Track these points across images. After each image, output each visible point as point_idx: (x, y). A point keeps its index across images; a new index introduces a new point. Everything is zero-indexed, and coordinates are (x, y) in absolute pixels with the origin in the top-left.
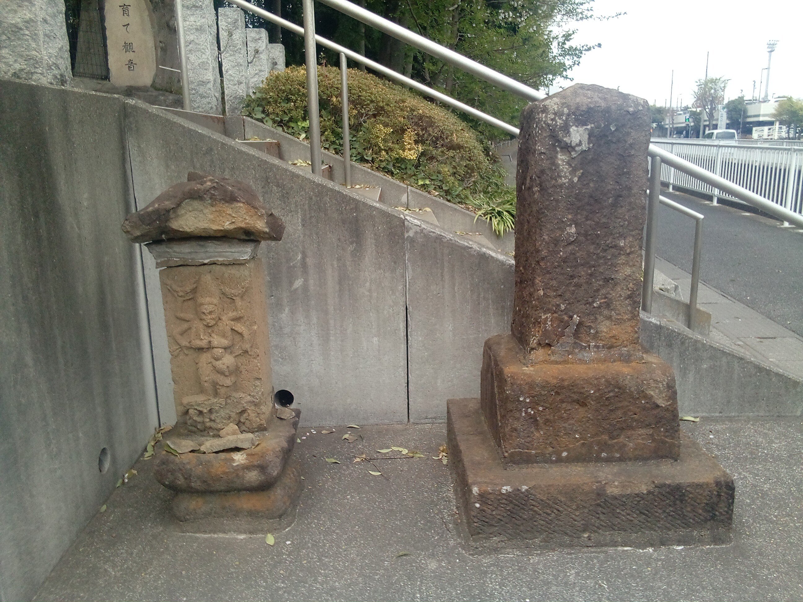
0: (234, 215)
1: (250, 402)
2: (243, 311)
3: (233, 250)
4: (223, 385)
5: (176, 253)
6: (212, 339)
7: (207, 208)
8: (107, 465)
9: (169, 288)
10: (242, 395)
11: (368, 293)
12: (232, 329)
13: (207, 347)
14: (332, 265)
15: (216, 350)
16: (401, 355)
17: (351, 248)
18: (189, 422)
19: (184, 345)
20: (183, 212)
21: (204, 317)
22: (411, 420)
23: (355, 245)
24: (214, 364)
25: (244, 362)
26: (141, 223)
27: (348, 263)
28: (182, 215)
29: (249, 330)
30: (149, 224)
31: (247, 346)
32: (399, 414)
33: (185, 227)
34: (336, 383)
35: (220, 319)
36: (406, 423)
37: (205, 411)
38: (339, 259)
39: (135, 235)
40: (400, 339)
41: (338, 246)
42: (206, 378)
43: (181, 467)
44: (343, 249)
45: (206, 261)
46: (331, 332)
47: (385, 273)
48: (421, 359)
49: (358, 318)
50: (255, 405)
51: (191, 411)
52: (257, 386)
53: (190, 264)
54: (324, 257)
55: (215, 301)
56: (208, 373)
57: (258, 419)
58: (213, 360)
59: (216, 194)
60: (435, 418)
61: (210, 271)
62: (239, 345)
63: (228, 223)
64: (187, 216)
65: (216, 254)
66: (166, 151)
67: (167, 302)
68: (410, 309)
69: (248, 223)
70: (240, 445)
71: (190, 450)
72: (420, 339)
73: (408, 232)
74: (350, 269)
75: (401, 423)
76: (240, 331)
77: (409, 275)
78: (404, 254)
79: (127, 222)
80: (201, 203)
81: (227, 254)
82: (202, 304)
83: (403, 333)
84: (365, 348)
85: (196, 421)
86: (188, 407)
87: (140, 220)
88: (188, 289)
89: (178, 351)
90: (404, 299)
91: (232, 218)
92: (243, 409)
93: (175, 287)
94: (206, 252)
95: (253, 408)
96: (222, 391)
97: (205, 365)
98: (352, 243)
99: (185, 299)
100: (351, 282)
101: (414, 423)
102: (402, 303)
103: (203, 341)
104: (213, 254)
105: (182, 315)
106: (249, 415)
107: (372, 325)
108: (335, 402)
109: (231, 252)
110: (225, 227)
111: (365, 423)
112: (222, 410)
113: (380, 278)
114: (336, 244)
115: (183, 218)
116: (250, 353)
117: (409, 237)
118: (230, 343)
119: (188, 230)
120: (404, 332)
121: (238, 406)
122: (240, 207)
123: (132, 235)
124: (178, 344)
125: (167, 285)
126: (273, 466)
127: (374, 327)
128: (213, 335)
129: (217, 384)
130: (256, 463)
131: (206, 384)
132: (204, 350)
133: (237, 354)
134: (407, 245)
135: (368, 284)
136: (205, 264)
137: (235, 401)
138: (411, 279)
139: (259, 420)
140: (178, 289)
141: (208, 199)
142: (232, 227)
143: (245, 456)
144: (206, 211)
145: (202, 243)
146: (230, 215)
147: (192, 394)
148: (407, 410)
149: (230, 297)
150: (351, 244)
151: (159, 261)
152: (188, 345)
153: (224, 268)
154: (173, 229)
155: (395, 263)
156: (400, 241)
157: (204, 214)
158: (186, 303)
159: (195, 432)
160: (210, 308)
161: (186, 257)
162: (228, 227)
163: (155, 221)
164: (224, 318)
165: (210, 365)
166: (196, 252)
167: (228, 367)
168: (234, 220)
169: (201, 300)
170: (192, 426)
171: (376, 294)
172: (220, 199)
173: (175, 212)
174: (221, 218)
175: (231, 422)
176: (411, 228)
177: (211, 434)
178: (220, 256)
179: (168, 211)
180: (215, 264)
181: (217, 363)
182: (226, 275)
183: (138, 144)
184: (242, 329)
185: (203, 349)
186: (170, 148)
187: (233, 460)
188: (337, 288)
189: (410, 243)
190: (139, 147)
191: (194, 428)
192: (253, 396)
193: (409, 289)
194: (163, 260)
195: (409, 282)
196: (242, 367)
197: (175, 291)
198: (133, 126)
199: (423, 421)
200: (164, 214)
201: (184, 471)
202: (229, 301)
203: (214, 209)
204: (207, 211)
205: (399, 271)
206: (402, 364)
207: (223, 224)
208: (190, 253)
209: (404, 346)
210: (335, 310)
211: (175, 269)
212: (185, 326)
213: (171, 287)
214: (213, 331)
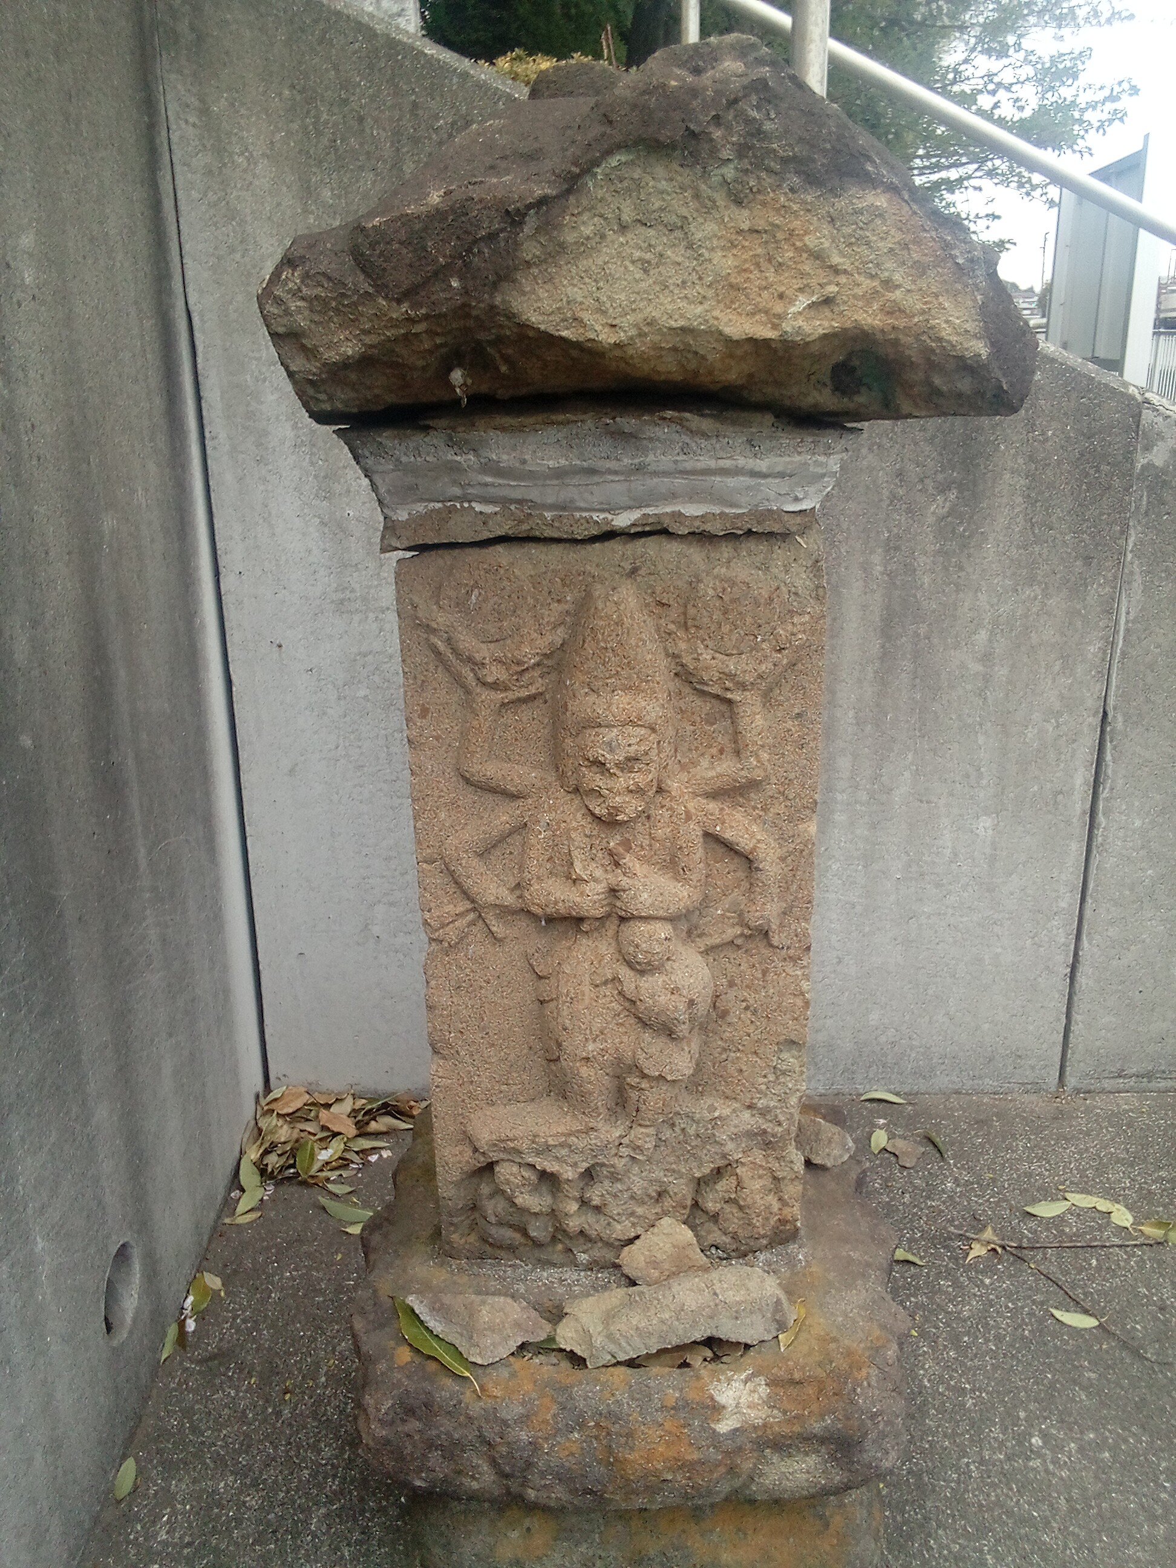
0: (836, 259)
1: (750, 1134)
2: (765, 756)
3: (762, 465)
4: (661, 1077)
5: (499, 472)
6: (625, 882)
7: (708, 208)
8: (131, 1302)
9: (441, 646)
10: (723, 1109)
11: (979, 668)
12: (707, 835)
13: (599, 912)
14: (866, 567)
15: (643, 927)
16: (1063, 877)
17: (939, 506)
18: (493, 1208)
19: (491, 899)
20: (588, 231)
21: (598, 781)
22: (1071, 1081)
23: (952, 495)
24: (629, 987)
25: (742, 975)
26: (366, 287)
27: (922, 561)
28: (585, 247)
29: (782, 839)
30: (409, 294)
31: (768, 910)
32: (1031, 1062)
33: (586, 316)
34: (840, 961)
35: (660, 790)
36: (1053, 1089)
37: (569, 1173)
38: (891, 547)
39: (332, 356)
40: (1068, 823)
41: (893, 497)
42: (591, 1047)
43: (488, 1434)
44: (909, 511)
45: (623, 520)
46: (839, 797)
47: (1046, 595)
48: (1132, 890)
49: (934, 751)
50: (768, 1145)
51: (507, 1172)
52: (784, 1073)
53: (548, 533)
54: (839, 537)
55: (653, 709)
56: (598, 1023)
57: (772, 1200)
58: (624, 972)
59: (768, 126)
60: (1149, 1076)
61: (634, 571)
62: (727, 903)
63: (802, 302)
64: (606, 252)
65: (679, 482)
66: (305, 128)
67: (424, 712)
68: (1118, 722)
69: (893, 310)
70: (727, 1330)
71: (513, 1345)
72: (1138, 823)
73: (1147, 448)
74: (926, 580)
75: (1036, 1088)
76: (745, 843)
77: (1128, 608)
78: (1124, 532)
79: (293, 278)
80: (685, 176)
81: (731, 482)
82: (594, 724)
83: (1079, 804)
84: (948, 852)
85: (523, 1211)
86: (494, 1156)
87: (363, 264)
88: (529, 653)
89: (461, 923)
90: (1098, 688)
91: (822, 276)
92: (721, 1163)
93: (467, 642)
94: (639, 469)
95: (758, 1156)
96: (654, 1098)
97: (586, 988)
98: (943, 488)
99: (510, 696)
100: (923, 630)
101: (1078, 1091)
102: (1092, 702)
103: (587, 889)
104: (663, 484)
105: (491, 770)
106: (739, 1184)
107: (980, 776)
108: (829, 1022)
109: (753, 474)
110: (787, 327)
111: (922, 1085)
112: (636, 1169)
113: (1026, 616)
114: (886, 493)
115: (584, 263)
116: (775, 941)
117: (1149, 466)
118: (697, 896)
119: (607, 337)
120: (1083, 800)
121: (702, 1154)
122: (879, 214)
123: (310, 353)
124: (466, 895)
125: (430, 630)
126: (883, 1435)
127: (984, 782)
128: (628, 860)
129: (636, 1068)
130: (817, 1427)
131: (585, 1071)
132: (585, 927)
133: (716, 940)
134: (1140, 498)
135: (983, 636)
136: (610, 535)
137: (691, 1131)
138: (1134, 622)
139: (776, 1206)
140: (483, 652)
141: (725, 154)
142: (816, 327)
143: (764, 1390)
144: (704, 229)
145: (628, 423)
146: (817, 256)
147: (512, 1100)
148: (1059, 1049)
149: (715, 690)
150: (942, 492)
151: (402, 515)
152: (510, 899)
153: (696, 554)
154: (525, 326)
155: (1088, 560)
156: (1116, 482)
157: (690, 246)
158: (509, 717)
159: (512, 1249)
160: (631, 741)
161: (534, 494)
162: (800, 322)
163: (440, 274)
164: (674, 785)
165: (608, 990)
166: (592, 471)
167: (691, 1003)
168: (833, 289)
169: (586, 704)
170: (500, 1224)
171: (1004, 671)
172: (785, 161)
173: (547, 227)
174: (771, 275)
175: (666, 1213)
176: (1160, 436)
177: (583, 1258)
178: (693, 496)
179: (514, 218)
180: (665, 532)
181: (648, 984)
182: (708, 589)
183: (202, 101)
184: (752, 835)
185: (580, 920)
186: (317, 117)
187: (717, 1409)
188: (875, 646)
189: (1151, 489)
190: (204, 111)
191: (508, 1235)
192: (764, 1112)
193: (1124, 654)
194: (420, 508)
195: (1127, 630)
196: (732, 993)
197: (470, 660)
198: (183, 27)
199: (1107, 1084)
200: (492, 237)
201: (504, 1450)
202: (706, 707)
203: (743, 218)
204: (711, 227)
205: (1096, 591)
206: (1063, 904)
207: (778, 308)
208: (560, 474)
209: (1076, 849)
210: (859, 723)
211: (474, 554)
212: (504, 816)
213: (449, 641)
214: (627, 845)
